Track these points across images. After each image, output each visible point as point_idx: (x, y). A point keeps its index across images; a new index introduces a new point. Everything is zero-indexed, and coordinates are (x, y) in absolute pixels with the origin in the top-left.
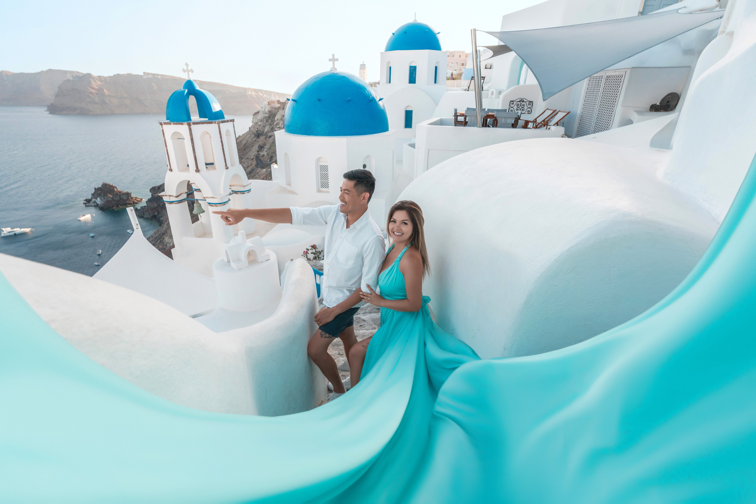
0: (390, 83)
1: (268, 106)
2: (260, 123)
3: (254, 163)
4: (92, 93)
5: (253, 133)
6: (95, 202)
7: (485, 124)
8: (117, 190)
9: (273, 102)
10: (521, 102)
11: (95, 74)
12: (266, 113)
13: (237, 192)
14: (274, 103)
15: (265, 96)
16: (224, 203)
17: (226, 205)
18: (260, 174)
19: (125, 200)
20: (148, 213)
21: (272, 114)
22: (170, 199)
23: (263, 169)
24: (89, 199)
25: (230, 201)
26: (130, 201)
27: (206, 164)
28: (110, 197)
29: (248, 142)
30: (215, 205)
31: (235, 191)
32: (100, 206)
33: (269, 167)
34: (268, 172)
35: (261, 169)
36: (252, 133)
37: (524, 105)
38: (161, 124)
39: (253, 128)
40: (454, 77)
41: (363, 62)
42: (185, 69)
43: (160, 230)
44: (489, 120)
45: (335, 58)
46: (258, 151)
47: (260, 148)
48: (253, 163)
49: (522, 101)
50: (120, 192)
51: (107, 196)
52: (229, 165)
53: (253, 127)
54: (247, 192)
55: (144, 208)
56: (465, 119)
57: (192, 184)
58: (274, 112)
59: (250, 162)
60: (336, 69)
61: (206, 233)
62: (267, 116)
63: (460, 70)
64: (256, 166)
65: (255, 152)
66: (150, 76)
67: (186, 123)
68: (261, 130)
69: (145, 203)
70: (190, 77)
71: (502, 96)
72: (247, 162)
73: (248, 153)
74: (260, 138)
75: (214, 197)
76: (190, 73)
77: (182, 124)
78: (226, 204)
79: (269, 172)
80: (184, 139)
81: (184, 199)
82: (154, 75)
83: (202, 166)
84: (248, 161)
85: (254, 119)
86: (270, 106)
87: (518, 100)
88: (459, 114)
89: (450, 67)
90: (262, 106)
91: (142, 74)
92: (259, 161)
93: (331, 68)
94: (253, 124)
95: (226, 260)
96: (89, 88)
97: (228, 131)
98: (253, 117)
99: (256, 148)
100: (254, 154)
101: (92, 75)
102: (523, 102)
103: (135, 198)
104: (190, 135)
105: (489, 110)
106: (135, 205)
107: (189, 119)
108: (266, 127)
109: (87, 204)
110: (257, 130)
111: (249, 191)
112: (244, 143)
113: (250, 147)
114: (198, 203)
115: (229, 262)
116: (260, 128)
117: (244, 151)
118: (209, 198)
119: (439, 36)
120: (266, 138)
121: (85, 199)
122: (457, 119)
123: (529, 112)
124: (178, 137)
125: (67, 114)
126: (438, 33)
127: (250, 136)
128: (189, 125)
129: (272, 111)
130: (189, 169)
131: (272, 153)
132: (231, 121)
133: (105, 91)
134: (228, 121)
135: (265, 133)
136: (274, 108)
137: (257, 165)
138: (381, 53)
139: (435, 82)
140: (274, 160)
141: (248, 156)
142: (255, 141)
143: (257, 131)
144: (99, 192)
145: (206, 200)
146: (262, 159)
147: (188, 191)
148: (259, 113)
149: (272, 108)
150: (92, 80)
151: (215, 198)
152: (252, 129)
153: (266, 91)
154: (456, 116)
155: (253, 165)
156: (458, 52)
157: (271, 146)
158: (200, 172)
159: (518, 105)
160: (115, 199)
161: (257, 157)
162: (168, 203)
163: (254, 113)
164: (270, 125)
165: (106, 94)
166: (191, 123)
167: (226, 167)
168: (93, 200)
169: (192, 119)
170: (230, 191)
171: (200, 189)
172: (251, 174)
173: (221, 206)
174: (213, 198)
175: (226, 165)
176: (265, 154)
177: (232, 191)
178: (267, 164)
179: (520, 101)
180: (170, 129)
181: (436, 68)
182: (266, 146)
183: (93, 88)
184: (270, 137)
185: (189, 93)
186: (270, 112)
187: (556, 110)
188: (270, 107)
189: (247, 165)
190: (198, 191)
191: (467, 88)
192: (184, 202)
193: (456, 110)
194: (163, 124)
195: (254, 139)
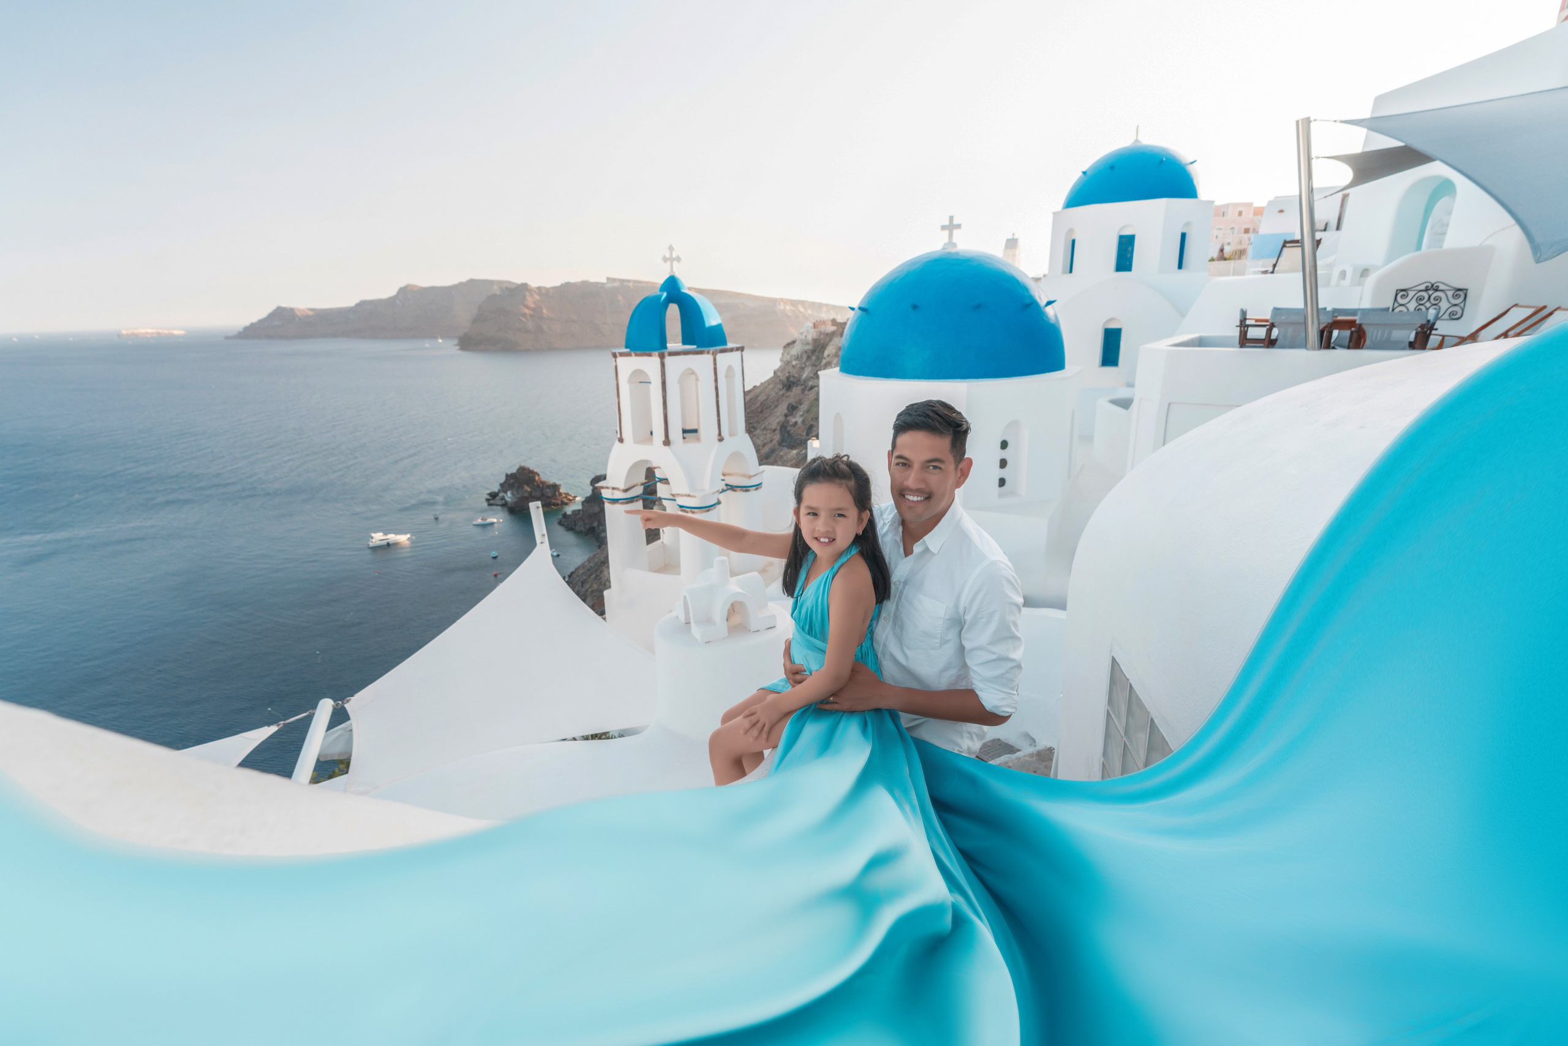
0: (1071, 271)
1: (813, 330)
2: (794, 363)
3: (777, 437)
4: (524, 315)
5: (780, 380)
6: (503, 498)
7: (1325, 342)
8: (539, 479)
9: (824, 322)
10: (1431, 292)
11: (534, 284)
12: (808, 344)
13: (735, 488)
14: (825, 325)
15: (809, 312)
16: (708, 508)
17: (710, 512)
18: (785, 458)
19: (549, 497)
20: (582, 523)
21: (819, 346)
22: (613, 494)
23: (791, 449)
24: (495, 493)
25: (721, 505)
26: (556, 499)
27: (685, 431)
28: (527, 491)
29: (768, 398)
30: (691, 511)
31: (731, 486)
32: (509, 505)
33: (804, 446)
34: (800, 457)
35: (788, 448)
36: (778, 381)
37: (1438, 299)
38: (615, 356)
39: (782, 371)
40: (1226, 255)
41: (1013, 235)
42: (668, 256)
43: (598, 556)
44: (1335, 333)
45: (955, 222)
46: (786, 416)
47: (791, 409)
48: (775, 437)
49: (1434, 289)
50: (543, 483)
51: (522, 489)
52: (725, 433)
53: (781, 369)
54: (755, 488)
55: (577, 513)
56: (1269, 332)
57: (656, 468)
58: (822, 341)
59: (769, 436)
60: (955, 245)
61: (668, 565)
62: (809, 350)
63: (1240, 243)
64: (780, 443)
65: (780, 417)
66: (617, 284)
67: (657, 353)
68: (796, 375)
69: (581, 504)
70: (674, 270)
71: (1371, 280)
72: (763, 436)
73: (766, 418)
74: (791, 391)
75: (692, 494)
76: (675, 263)
77: (650, 355)
78: (711, 510)
79: (804, 455)
80: (650, 383)
81: (637, 497)
82: (622, 281)
83: (676, 434)
84: (766, 434)
85: (786, 354)
86: (816, 330)
87: (1423, 287)
88: (1253, 322)
89: (1215, 237)
90: (801, 331)
91: (605, 281)
92: (786, 435)
93: (945, 244)
94: (783, 364)
95: (682, 619)
96: (521, 307)
97: (730, 369)
98: (784, 351)
99: (783, 408)
100: (777, 420)
101: (530, 286)
102: (1436, 290)
103: (565, 494)
104: (662, 376)
105: (1335, 311)
106: (564, 506)
107: (663, 344)
108: (806, 369)
109: (491, 502)
110: (787, 375)
111: (758, 486)
112: (762, 400)
113: (772, 408)
114: (661, 504)
115: (688, 623)
116: (794, 372)
117: (760, 416)
118: (682, 496)
119: (1194, 170)
120: (803, 391)
121: (489, 492)
122: (1246, 333)
123: (1454, 317)
124: (640, 379)
125: (486, 351)
126: (1192, 163)
127: (775, 387)
128: (662, 357)
129: (819, 339)
130: (652, 439)
131: (812, 420)
132: (737, 349)
133: (544, 311)
134: (732, 350)
135: (802, 380)
136: (824, 334)
137: (782, 442)
138: (1055, 214)
139: (1180, 266)
140: (814, 434)
141: (767, 423)
142: (783, 395)
143: (788, 378)
144: (512, 481)
145: (675, 500)
146: (792, 430)
147: (646, 481)
148: (796, 344)
149: (821, 334)
150: (527, 294)
151: (693, 496)
152: (779, 374)
153: (813, 304)
154: (1243, 325)
155: (775, 442)
156: (1235, 205)
157: (812, 405)
158: (672, 446)
159: (1421, 299)
160: (533, 494)
161: (783, 427)
162: (609, 503)
163: (785, 344)
164: (814, 365)
165: (545, 316)
166: (666, 354)
167: (719, 438)
168: (501, 495)
169: (668, 348)
170: (722, 486)
171: (667, 479)
172: (767, 459)
173: (703, 512)
174: (689, 496)
175: (720, 434)
176: (799, 420)
177: (727, 485)
178: (801, 441)
179: (1427, 290)
180: (629, 365)
181: (1183, 236)
182: (802, 406)
183: (527, 307)
184: (812, 388)
185: (670, 300)
186: (815, 341)
187: (1545, 307)
188: (817, 332)
189: (762, 441)
190: (665, 483)
191: (1271, 269)
192: (637, 501)
193: (1244, 313)
194: (618, 355)
195: (781, 393)
